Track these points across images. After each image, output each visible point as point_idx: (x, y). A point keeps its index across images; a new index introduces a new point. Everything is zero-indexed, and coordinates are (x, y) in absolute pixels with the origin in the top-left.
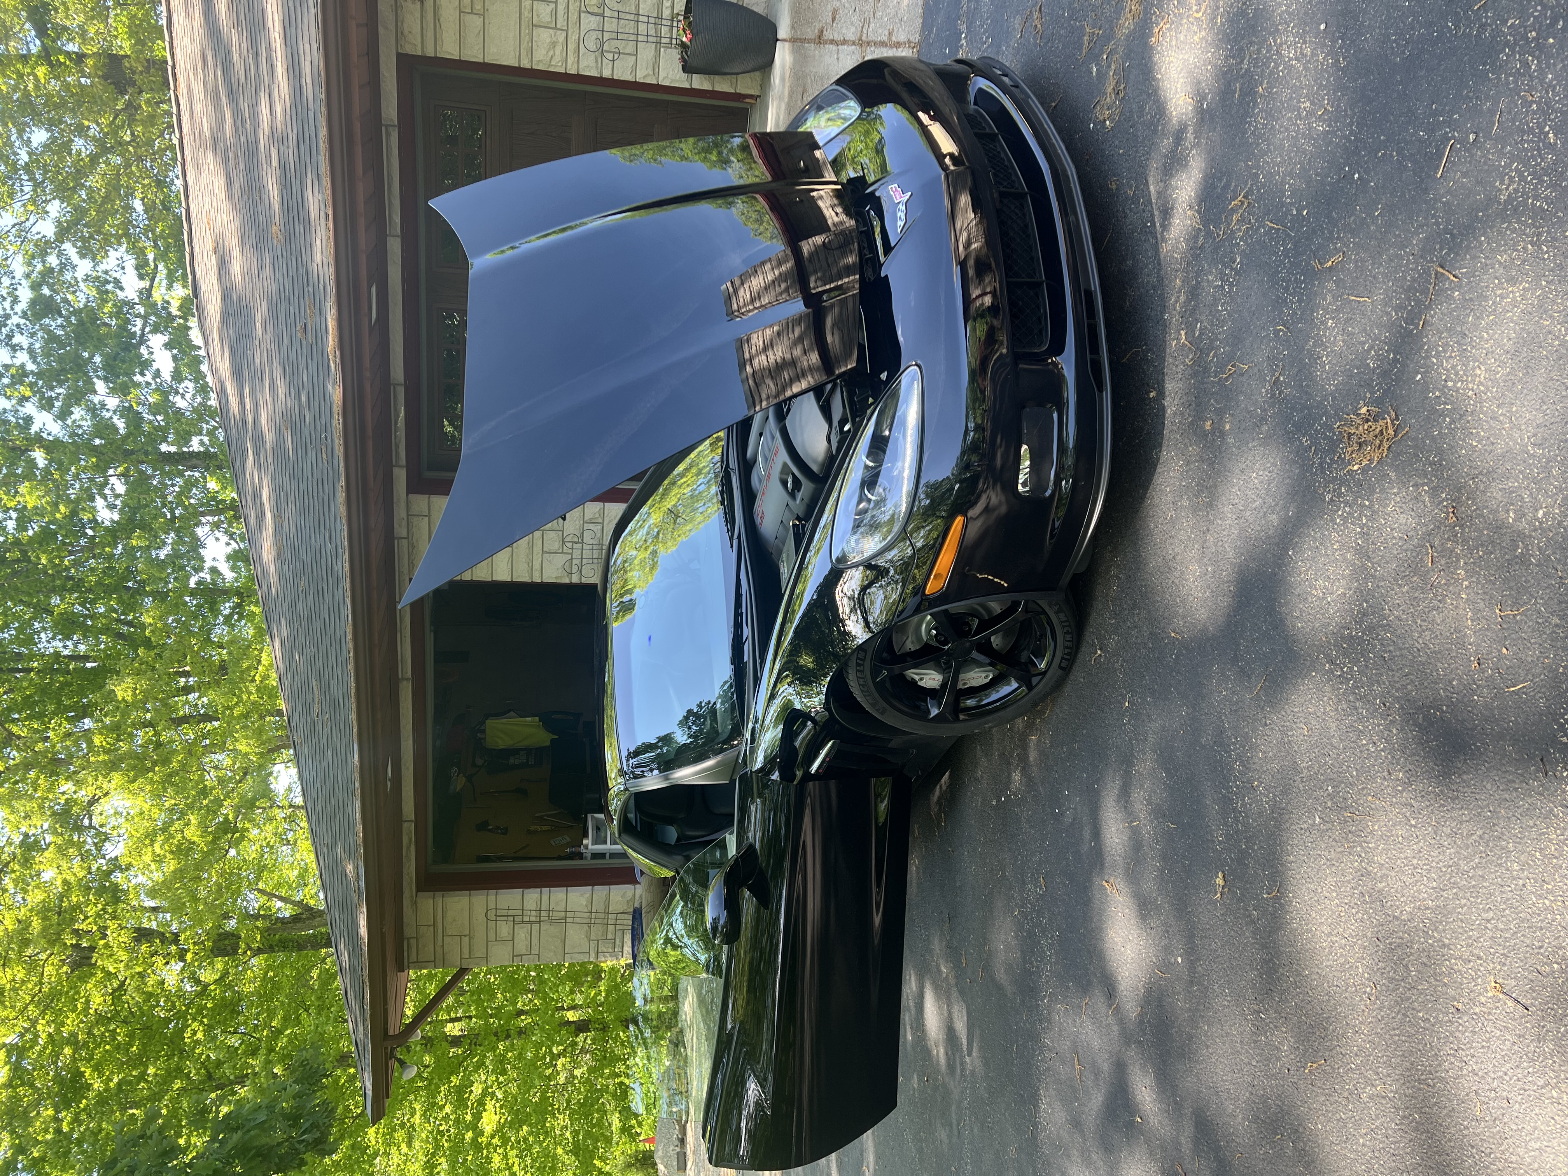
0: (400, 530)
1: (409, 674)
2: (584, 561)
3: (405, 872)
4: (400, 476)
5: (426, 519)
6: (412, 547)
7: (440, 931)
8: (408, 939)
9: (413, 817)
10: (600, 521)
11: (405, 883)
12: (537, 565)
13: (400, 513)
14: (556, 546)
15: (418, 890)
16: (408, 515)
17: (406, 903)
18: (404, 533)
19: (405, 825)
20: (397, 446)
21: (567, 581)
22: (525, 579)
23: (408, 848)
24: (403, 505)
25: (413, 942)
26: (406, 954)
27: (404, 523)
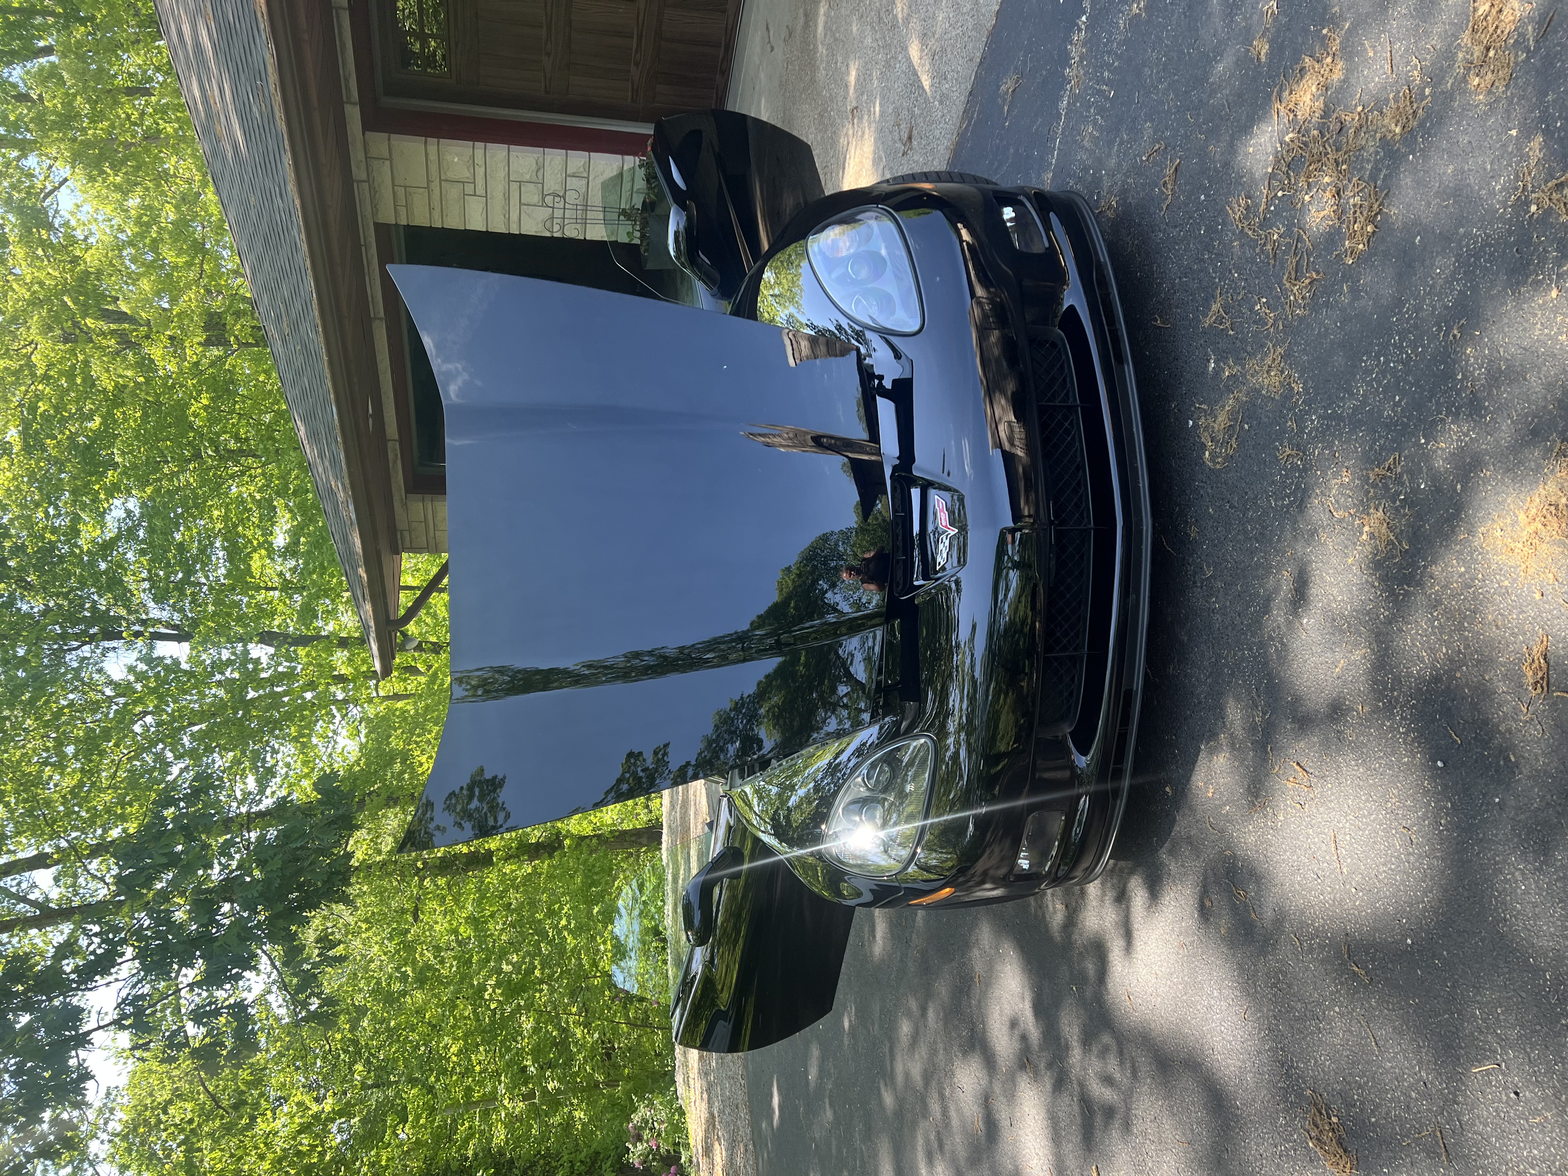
0: (359, 172)
1: (382, 314)
2: (566, 221)
3: (393, 480)
4: (354, 114)
5: (388, 163)
6: (374, 192)
7: (431, 527)
8: (401, 531)
9: (397, 437)
10: (585, 175)
11: (394, 489)
12: (514, 216)
13: (357, 154)
14: (535, 199)
15: (407, 492)
16: (366, 158)
17: (397, 504)
18: (364, 176)
19: (390, 444)
20: (347, 80)
21: (548, 234)
22: (502, 230)
23: (395, 462)
24: (359, 145)
25: (406, 534)
26: (400, 542)
27: (363, 165)
